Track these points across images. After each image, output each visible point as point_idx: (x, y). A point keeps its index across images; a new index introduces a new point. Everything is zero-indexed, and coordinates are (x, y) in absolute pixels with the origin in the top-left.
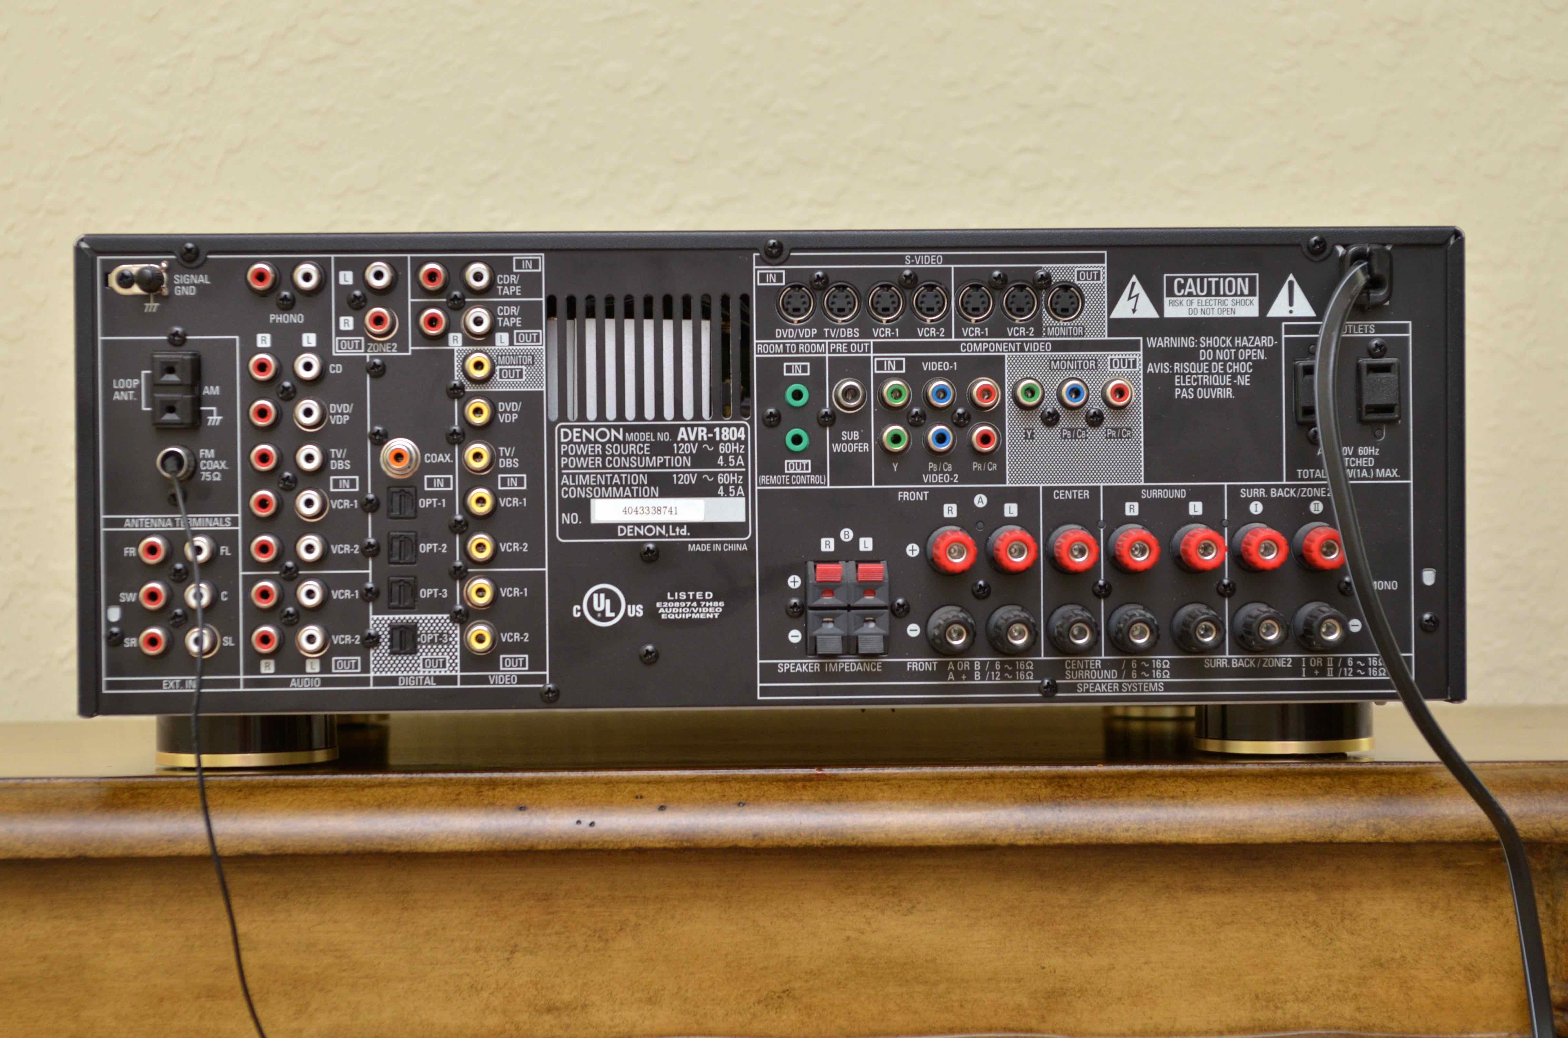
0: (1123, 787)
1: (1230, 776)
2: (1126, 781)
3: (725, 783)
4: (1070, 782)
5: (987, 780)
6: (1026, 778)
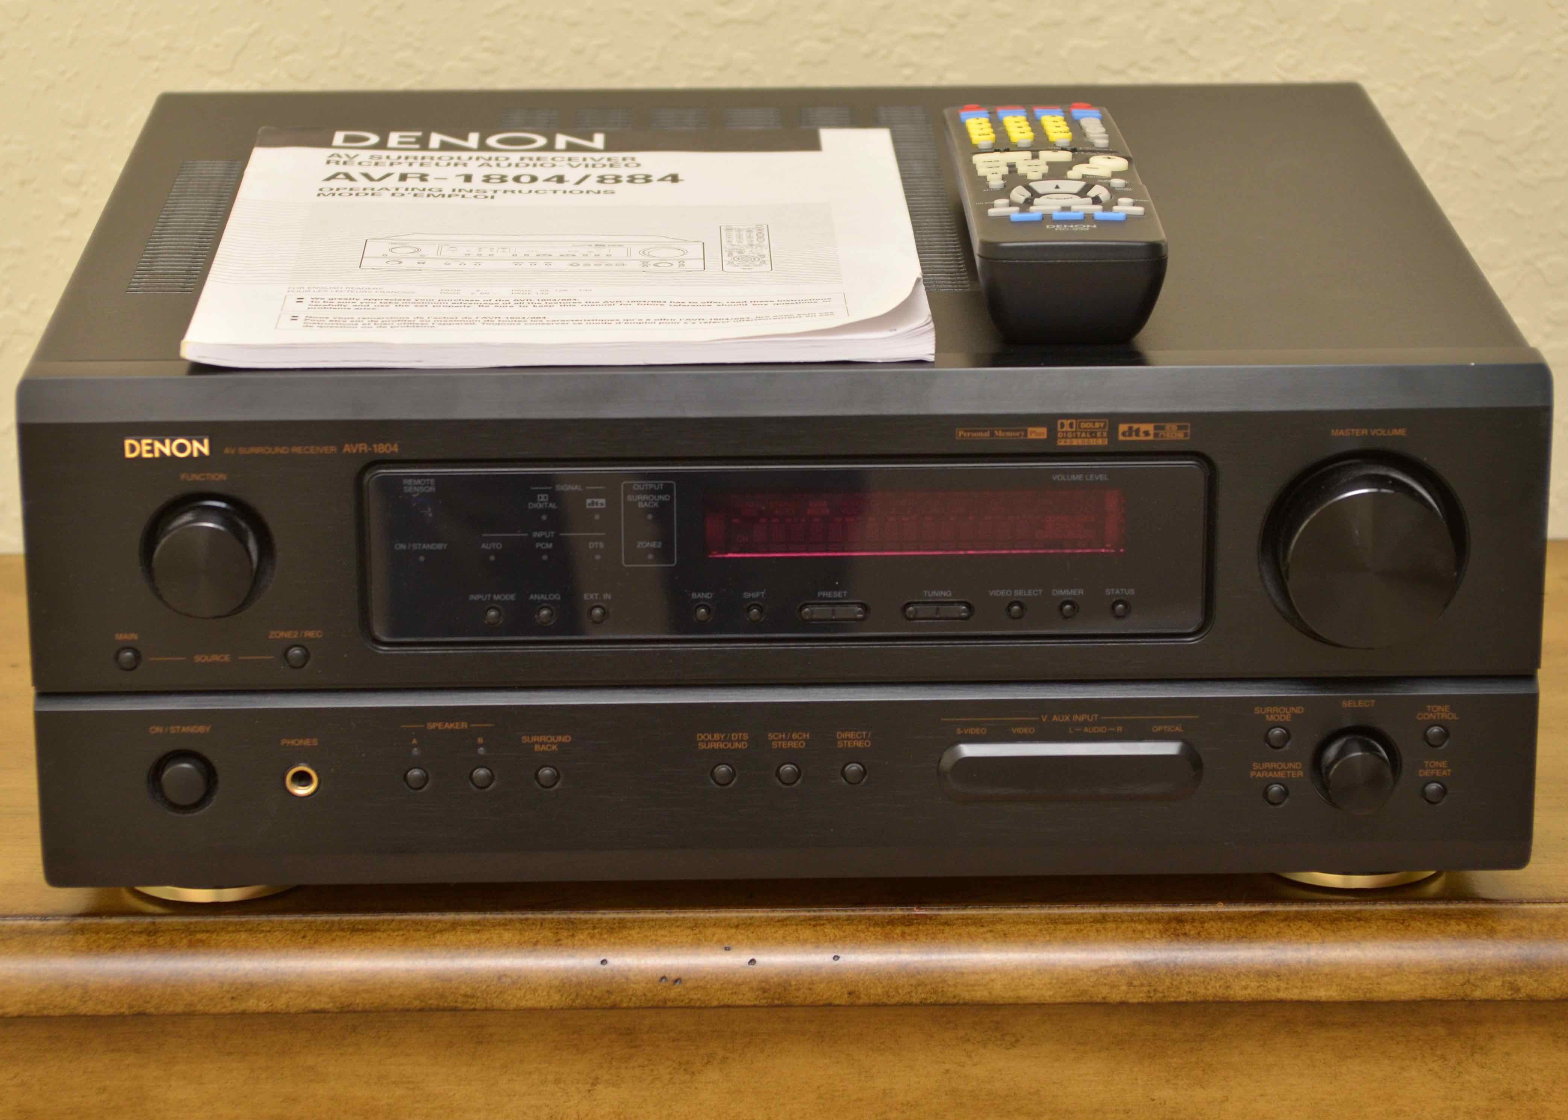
0: (1243, 937)
1: (1359, 920)
2: (1247, 928)
3: (818, 928)
4: (1188, 927)
5: (1099, 925)
6: (1140, 922)
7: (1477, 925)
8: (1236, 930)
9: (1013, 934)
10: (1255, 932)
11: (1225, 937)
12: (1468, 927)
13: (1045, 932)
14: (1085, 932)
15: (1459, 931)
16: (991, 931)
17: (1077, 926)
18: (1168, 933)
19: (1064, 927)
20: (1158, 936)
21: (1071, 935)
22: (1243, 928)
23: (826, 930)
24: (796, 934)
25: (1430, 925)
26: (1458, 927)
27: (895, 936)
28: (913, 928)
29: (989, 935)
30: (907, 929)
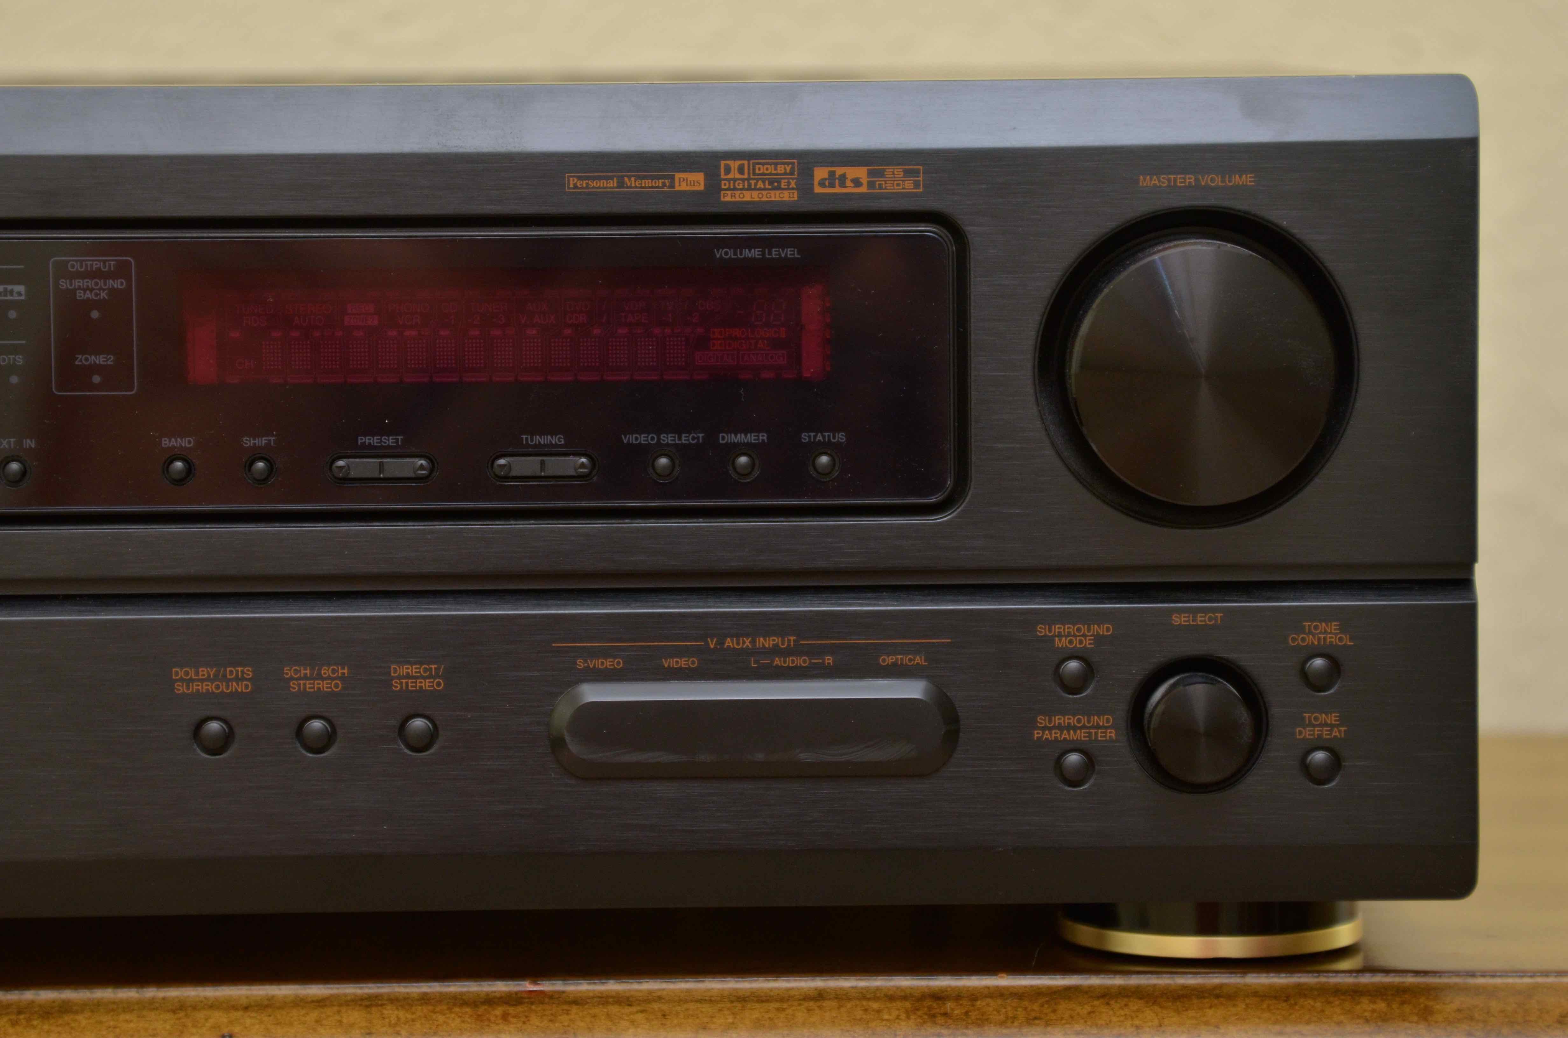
0: (1035, 1018)
1: (1217, 997)
2: (1042, 1006)
3: (374, 1009)
4: (949, 1005)
5: (811, 1004)
6: (876, 999)
7: (1403, 1003)
8: (1025, 1009)
9: (677, 1014)
10: (1054, 1011)
11: (1007, 1018)
12: (1389, 1005)
13: (726, 1012)
14: (790, 1011)
15: (1373, 1011)
16: (642, 1012)
17: (777, 1005)
18: (919, 1013)
19: (757, 1005)
20: (903, 1016)
21: (767, 1016)
22: (1036, 1007)
23: (385, 1012)
24: (337, 1017)
25: (1329, 1003)
26: (1372, 1006)
27: (493, 1018)
28: (520, 1009)
29: (639, 1016)
30: (511, 1010)
